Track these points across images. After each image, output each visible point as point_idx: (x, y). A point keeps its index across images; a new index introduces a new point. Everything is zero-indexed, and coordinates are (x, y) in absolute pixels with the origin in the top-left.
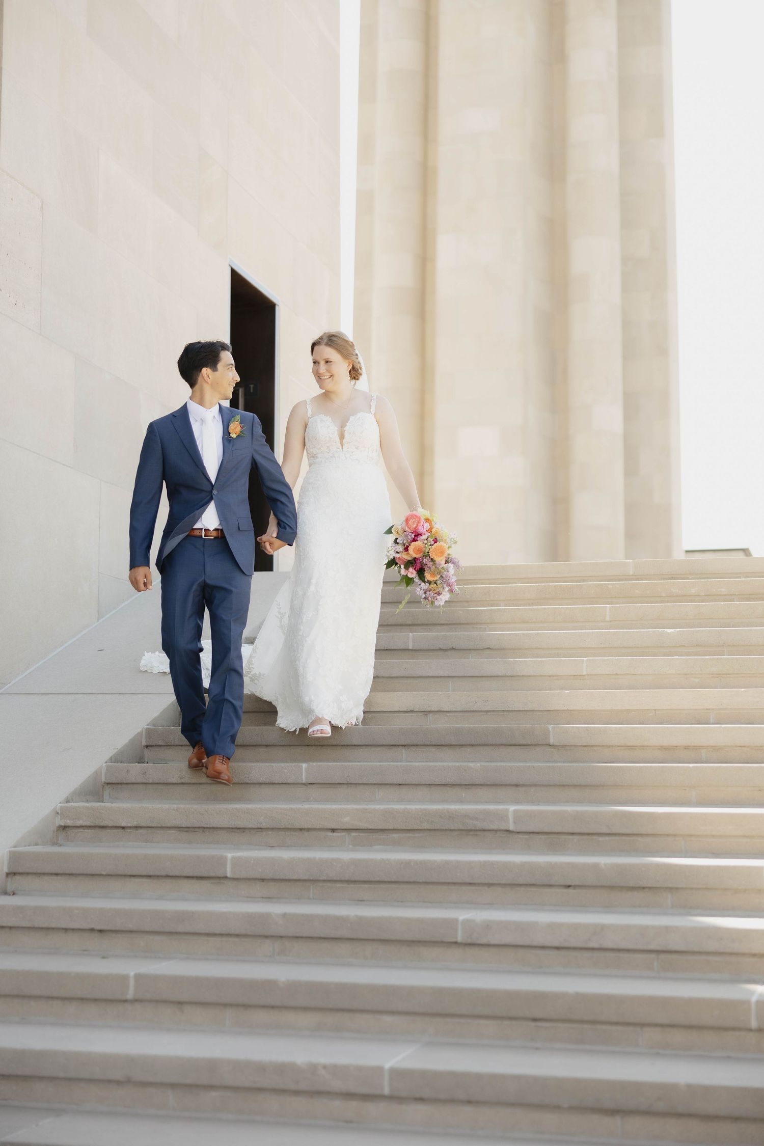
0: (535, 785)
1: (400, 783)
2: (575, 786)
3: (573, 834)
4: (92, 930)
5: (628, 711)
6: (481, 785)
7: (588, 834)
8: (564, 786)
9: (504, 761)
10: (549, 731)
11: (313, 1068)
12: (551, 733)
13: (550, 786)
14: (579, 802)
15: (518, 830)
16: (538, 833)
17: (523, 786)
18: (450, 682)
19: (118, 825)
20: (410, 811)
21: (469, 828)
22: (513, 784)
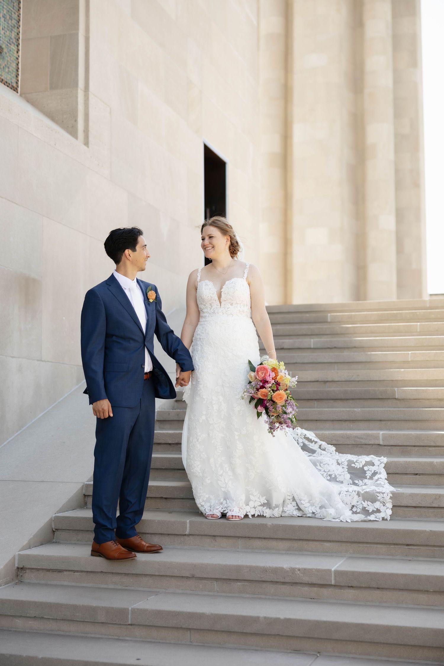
0: (391, 420)
1: (317, 419)
2: (413, 421)
3: (414, 446)
4: (162, 498)
5: (436, 380)
6: (361, 420)
7: (423, 446)
8: (406, 420)
9: (371, 408)
10: (395, 392)
11: (293, 570)
12: (396, 392)
13: (399, 420)
14: (415, 429)
15: (385, 445)
16: (396, 446)
17: (384, 420)
18: (336, 367)
19: (167, 442)
20: (326, 434)
21: (358, 443)
22: (378, 419)
